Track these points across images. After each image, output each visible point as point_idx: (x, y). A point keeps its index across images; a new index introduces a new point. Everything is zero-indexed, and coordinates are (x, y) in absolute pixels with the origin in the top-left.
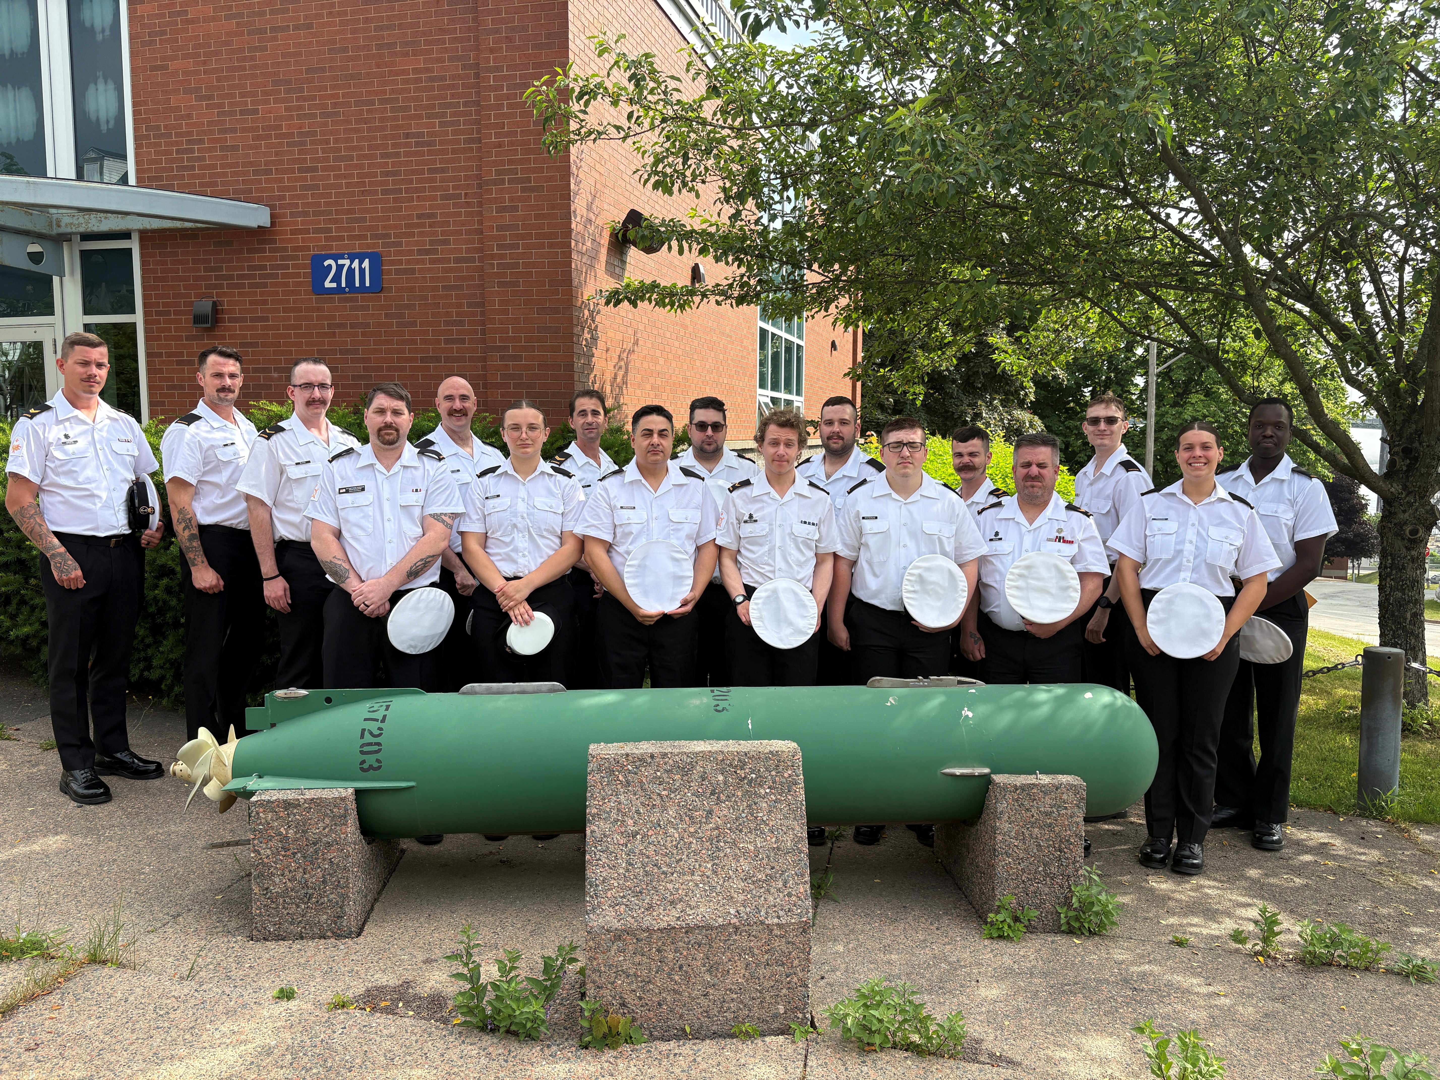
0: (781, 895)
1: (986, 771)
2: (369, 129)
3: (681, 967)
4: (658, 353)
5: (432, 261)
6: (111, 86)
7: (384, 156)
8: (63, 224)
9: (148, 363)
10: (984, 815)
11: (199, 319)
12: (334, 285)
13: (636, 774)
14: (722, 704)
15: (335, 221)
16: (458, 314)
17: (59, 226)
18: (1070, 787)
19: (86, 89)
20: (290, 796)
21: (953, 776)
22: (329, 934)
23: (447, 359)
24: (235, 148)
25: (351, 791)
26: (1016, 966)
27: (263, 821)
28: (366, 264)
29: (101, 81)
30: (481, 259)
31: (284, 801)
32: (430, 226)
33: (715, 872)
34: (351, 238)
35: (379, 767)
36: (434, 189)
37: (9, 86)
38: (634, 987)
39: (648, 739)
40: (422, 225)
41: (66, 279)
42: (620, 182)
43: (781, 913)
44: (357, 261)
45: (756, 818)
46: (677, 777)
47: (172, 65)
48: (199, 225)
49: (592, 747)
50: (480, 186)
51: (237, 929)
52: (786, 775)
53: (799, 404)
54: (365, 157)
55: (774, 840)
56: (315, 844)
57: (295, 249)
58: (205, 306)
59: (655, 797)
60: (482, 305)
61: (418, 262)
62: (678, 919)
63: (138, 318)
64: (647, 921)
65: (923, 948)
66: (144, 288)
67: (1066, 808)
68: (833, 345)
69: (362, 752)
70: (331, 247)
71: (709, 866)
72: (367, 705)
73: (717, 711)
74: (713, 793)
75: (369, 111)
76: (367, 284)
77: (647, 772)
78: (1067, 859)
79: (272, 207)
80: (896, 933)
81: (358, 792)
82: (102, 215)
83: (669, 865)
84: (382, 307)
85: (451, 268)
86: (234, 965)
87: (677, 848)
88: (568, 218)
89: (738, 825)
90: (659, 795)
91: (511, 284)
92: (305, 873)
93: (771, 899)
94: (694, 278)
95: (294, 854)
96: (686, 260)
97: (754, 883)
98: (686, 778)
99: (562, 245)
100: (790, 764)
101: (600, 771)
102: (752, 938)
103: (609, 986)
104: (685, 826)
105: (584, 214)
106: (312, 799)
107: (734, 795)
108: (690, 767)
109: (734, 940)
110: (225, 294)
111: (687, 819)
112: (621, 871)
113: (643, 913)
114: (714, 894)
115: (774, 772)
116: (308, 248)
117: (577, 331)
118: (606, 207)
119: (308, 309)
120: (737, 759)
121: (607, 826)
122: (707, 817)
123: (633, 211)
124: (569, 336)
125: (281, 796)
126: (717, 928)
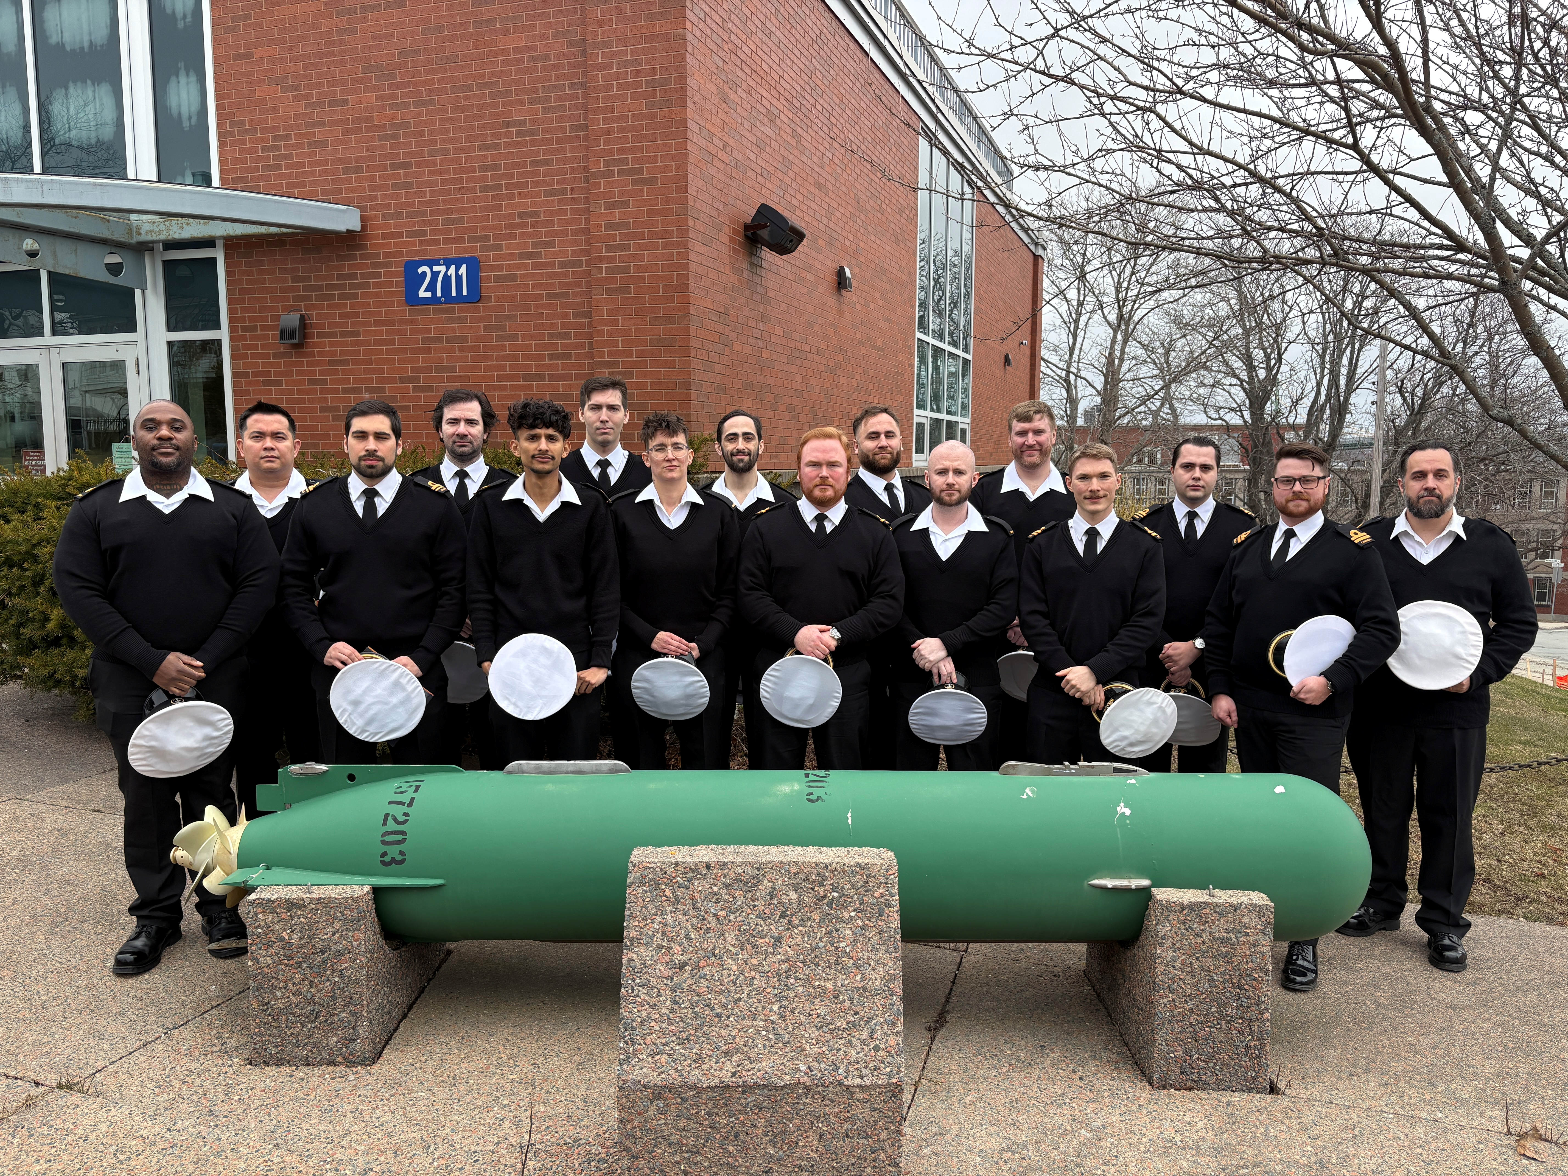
0: (866, 1048)
1: (1146, 882)
2: (467, 118)
3: (736, 1136)
4: (795, 369)
5: (535, 266)
6: (193, 78)
7: (482, 148)
8: (143, 231)
9: (235, 384)
10: (1142, 938)
11: (286, 334)
12: (429, 295)
13: (687, 888)
14: (817, 792)
15: (430, 223)
16: (563, 326)
17: (139, 234)
18: (1255, 908)
19: (167, 82)
20: (296, 893)
21: (1104, 888)
22: (340, 1059)
23: (552, 377)
24: (323, 144)
25: (367, 888)
26: (1178, 1138)
27: (262, 923)
28: (463, 270)
29: (182, 73)
30: (588, 263)
31: (287, 900)
32: (533, 226)
33: (783, 1017)
34: (446, 242)
35: (403, 861)
36: (537, 184)
37: (89, 82)
38: (677, 1158)
39: (707, 843)
40: (525, 225)
41: (148, 292)
42: (750, 173)
43: (865, 1072)
44: (453, 267)
45: (837, 948)
46: (737, 893)
47: (257, 53)
48: (285, 230)
49: (635, 852)
50: (587, 180)
51: (236, 1048)
52: (877, 894)
53: (965, 426)
54: (462, 149)
55: (858, 977)
56: (323, 952)
57: (387, 255)
58: (292, 320)
59: (710, 919)
60: (589, 314)
61: (519, 267)
62: (734, 1074)
63: (223, 334)
64: (695, 1076)
65: (1061, 1106)
66: (230, 301)
67: (1247, 934)
68: (1007, 361)
69: (384, 843)
70: (425, 252)
71: (775, 1008)
72: (395, 783)
73: (810, 800)
74: (783, 915)
75: (466, 98)
76: (465, 293)
77: (700, 886)
78: (1249, 998)
79: (362, 209)
80: (1028, 1083)
81: (377, 891)
82: (184, 220)
83: (724, 1006)
84: (481, 319)
85: (555, 274)
86: (221, 1097)
87: (735, 984)
88: (684, 213)
89: (813, 957)
90: (715, 915)
91: (621, 290)
92: (311, 987)
93: (853, 1053)
94: (839, 284)
95: (299, 964)
96: (829, 263)
97: (831, 1032)
98: (749, 895)
99: (678, 245)
100: (882, 880)
101: (642, 883)
102: (828, 1102)
103: (647, 1156)
104: (746, 956)
105: (704, 209)
106: (319, 899)
107: (810, 919)
108: (755, 881)
109: (804, 1104)
110: (314, 307)
111: (749, 947)
112: (664, 1011)
113: (690, 1065)
114: (780, 1045)
115: (862, 890)
116: (401, 254)
117: (694, 343)
118: (732, 201)
119: (401, 322)
120: (815, 872)
121: (648, 954)
122: (774, 946)
123: (763, 206)
124: (686, 348)
125: (284, 893)
126: (782, 1088)
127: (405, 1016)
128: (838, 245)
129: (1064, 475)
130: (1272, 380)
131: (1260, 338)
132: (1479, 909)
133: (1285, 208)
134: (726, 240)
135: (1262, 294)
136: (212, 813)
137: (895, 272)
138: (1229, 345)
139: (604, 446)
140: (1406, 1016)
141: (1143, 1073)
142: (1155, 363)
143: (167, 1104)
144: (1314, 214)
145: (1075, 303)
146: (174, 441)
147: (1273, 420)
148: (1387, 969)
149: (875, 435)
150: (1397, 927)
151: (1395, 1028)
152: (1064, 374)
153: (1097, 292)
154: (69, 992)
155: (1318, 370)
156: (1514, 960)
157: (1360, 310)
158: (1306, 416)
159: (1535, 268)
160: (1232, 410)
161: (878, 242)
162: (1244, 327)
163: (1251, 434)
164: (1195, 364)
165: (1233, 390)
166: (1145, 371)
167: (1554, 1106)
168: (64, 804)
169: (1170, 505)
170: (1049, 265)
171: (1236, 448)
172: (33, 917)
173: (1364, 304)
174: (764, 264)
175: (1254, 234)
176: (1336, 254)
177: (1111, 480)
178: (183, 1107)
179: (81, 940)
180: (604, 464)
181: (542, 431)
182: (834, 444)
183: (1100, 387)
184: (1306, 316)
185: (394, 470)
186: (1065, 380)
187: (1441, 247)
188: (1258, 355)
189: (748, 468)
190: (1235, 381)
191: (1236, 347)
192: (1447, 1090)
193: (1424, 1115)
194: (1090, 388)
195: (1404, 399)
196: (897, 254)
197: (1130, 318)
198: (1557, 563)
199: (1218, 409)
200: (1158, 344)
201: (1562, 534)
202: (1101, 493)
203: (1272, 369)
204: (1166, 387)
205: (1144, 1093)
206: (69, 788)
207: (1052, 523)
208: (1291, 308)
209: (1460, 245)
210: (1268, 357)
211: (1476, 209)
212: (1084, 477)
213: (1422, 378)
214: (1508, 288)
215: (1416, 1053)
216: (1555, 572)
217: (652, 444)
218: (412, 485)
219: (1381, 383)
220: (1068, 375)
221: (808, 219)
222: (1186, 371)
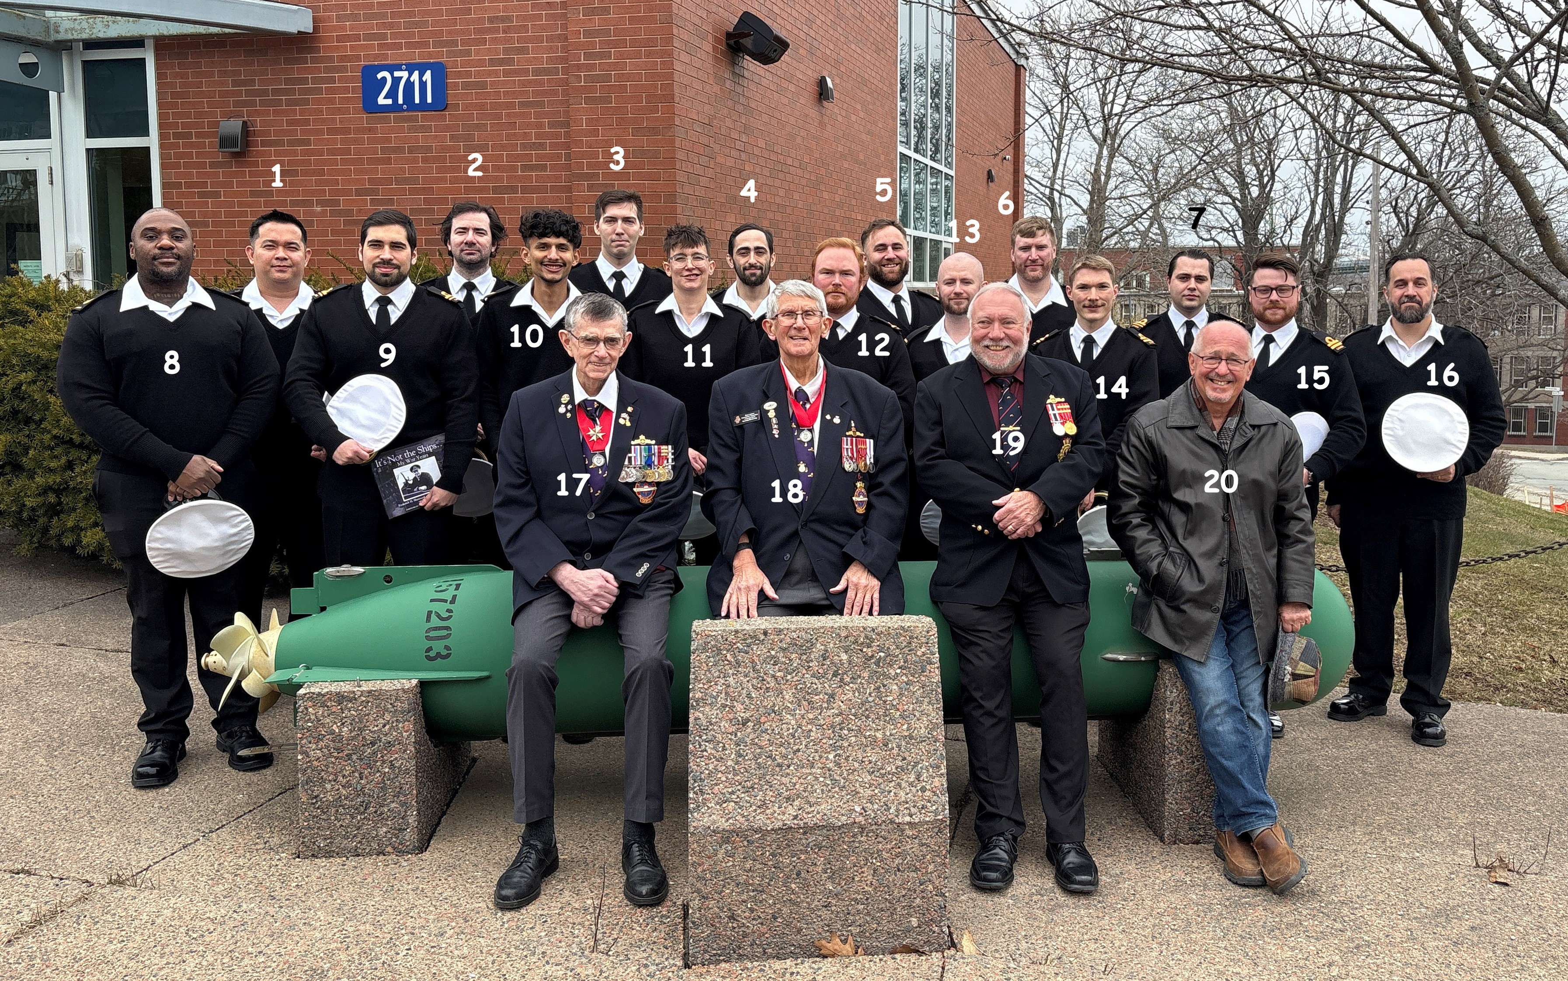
0: (914, 789)
3: (798, 874)
5: (506, 73)
8: (61, 29)
10: (1152, 706)
11: (226, 142)
12: (389, 102)
13: (747, 653)
15: (391, 26)
16: (538, 136)
17: (58, 32)
20: (345, 688)
21: (1116, 662)
22: (389, 849)
23: (524, 189)
25: (414, 682)
27: (313, 717)
28: (428, 76)
30: (566, 71)
31: (338, 694)
32: (505, 32)
33: (838, 765)
34: (409, 45)
35: (448, 655)
38: (744, 897)
40: (495, 30)
41: (64, 95)
43: (913, 810)
44: (416, 73)
45: (885, 702)
46: (793, 656)
48: (227, 30)
49: (696, 624)
51: (281, 845)
52: (919, 653)
55: (905, 727)
56: (373, 744)
57: (342, 59)
58: (233, 126)
59: (769, 679)
60: (567, 124)
61: (489, 74)
62: (795, 817)
63: (152, 141)
64: (760, 820)
66: (160, 105)
68: (990, 177)
69: (428, 638)
70: (386, 56)
71: (831, 756)
72: (432, 583)
74: (835, 674)
76: (429, 100)
77: (758, 650)
79: (315, 9)
81: (423, 684)
82: (110, 18)
83: (785, 757)
84: (447, 128)
85: (530, 81)
86: (278, 884)
87: (794, 736)
88: (669, 21)
89: (864, 711)
90: (773, 676)
91: (602, 100)
92: (361, 778)
93: (902, 794)
94: (821, 94)
95: (349, 756)
96: (810, 73)
97: (883, 776)
98: (804, 657)
99: (662, 53)
100: (924, 640)
101: (705, 650)
102: (881, 839)
103: (716, 896)
104: (803, 712)
105: (688, 17)
106: (370, 692)
107: (859, 676)
108: (809, 645)
109: (860, 842)
110: (258, 113)
111: (805, 703)
112: (730, 763)
113: (755, 811)
114: (837, 789)
115: (906, 650)
116: (358, 58)
117: (680, 155)
118: (714, 9)
119: (357, 131)
120: (863, 635)
121: (713, 713)
122: (828, 702)
123: (746, 14)
124: (671, 161)
125: (334, 688)
126: (840, 827)
127: (444, 813)
128: (819, 54)
129: (1063, 288)
130: (1266, 199)
131: (1252, 154)
132: (1459, 696)
133: (1269, 28)
134: (709, 49)
135: (1253, 108)
136: (241, 619)
137: (876, 82)
138: (1220, 161)
139: (619, 258)
140: (1391, 782)
141: (1155, 833)
142: (1143, 180)
143: (225, 893)
144: (1297, 34)
145: (1058, 116)
146: (175, 251)
147: (1267, 241)
148: (1373, 746)
149: (882, 247)
150: (1383, 712)
151: (1380, 791)
152: (1047, 191)
153: (1081, 105)
154: (89, 806)
155: (1312, 188)
156: (1490, 736)
157: (1352, 127)
158: (1301, 237)
159: (1503, 89)
160: (1224, 229)
161: (859, 51)
162: (1235, 142)
163: (1244, 256)
164: (1185, 181)
165: (1225, 209)
166: (1132, 189)
167: (1518, 846)
168: (23, 640)
169: (1166, 315)
170: (1031, 74)
171: (1229, 271)
172: (26, 743)
173: (1357, 119)
174: (746, 74)
175: (1241, 52)
176: (1318, 73)
177: (1109, 290)
178: (242, 894)
179: (85, 763)
180: (619, 276)
181: (552, 240)
182: (849, 253)
183: (1085, 206)
184: (1299, 132)
185: (408, 280)
186: (1049, 199)
187: (1417, 69)
188: (1251, 171)
189: (761, 280)
190: (1227, 199)
191: (1227, 163)
192: (1425, 835)
193: (1403, 855)
194: (1075, 207)
195: (1399, 219)
196: (878, 64)
197: (1117, 131)
198: (1557, 391)
199: (1209, 229)
200: (1145, 159)
201: (1562, 362)
202: (1100, 303)
203: (1265, 186)
204: (1155, 205)
205: (1157, 849)
206: (24, 624)
207: (1056, 331)
208: (1283, 122)
209: (1434, 69)
210: (1260, 173)
211: (1444, 34)
212: (1084, 287)
213: (1416, 197)
214: (1473, 109)
215: (1398, 809)
216: (1555, 400)
217: (674, 253)
218: (425, 294)
219: (1375, 202)
220: (1051, 193)
221: (789, 27)
222: (1176, 189)
